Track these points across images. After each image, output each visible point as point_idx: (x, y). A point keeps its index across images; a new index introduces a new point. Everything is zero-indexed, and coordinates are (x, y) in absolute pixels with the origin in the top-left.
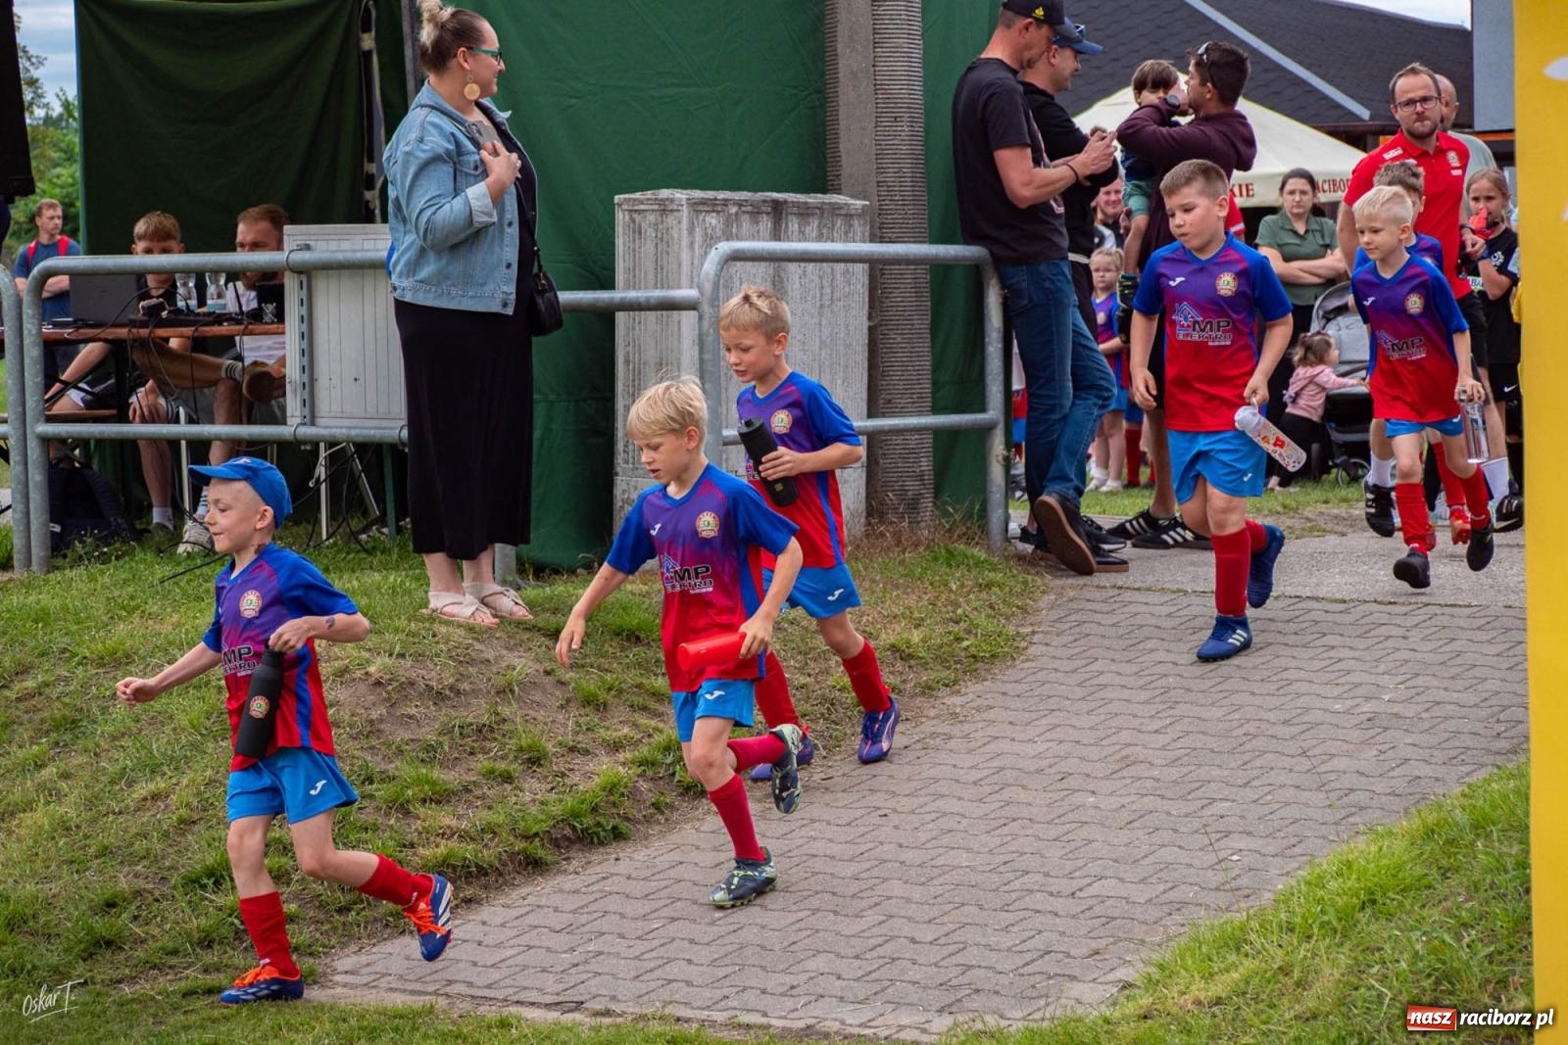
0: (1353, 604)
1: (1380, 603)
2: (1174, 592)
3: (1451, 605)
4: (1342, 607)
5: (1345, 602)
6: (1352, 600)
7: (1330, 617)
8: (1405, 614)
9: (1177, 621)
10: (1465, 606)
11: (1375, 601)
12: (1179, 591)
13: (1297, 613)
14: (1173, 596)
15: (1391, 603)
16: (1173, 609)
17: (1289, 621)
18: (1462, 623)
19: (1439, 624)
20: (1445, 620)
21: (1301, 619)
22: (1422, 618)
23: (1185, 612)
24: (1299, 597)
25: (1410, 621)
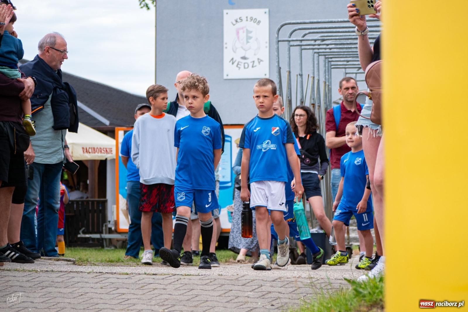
0: (132, 275)
1: (148, 274)
2: (29, 271)
3: (188, 275)
4: (127, 276)
5: (128, 274)
6: (132, 274)
7: (120, 281)
8: (163, 279)
9: (33, 284)
10: (196, 275)
11: (145, 274)
12: (32, 271)
13: (101, 279)
14: (30, 273)
15: (154, 274)
16: (30, 279)
17: (97, 283)
18: (196, 282)
19: (183, 283)
20: (186, 281)
21: (103, 282)
22: (173, 280)
23: (37, 279)
24: (101, 273)
25: (166, 282)
